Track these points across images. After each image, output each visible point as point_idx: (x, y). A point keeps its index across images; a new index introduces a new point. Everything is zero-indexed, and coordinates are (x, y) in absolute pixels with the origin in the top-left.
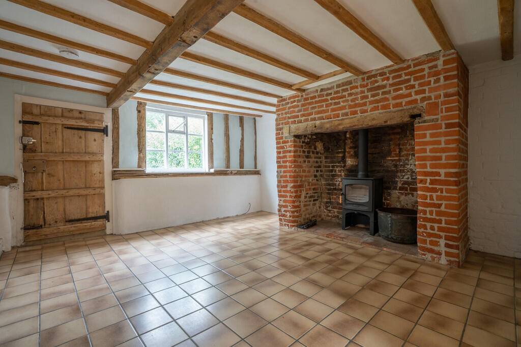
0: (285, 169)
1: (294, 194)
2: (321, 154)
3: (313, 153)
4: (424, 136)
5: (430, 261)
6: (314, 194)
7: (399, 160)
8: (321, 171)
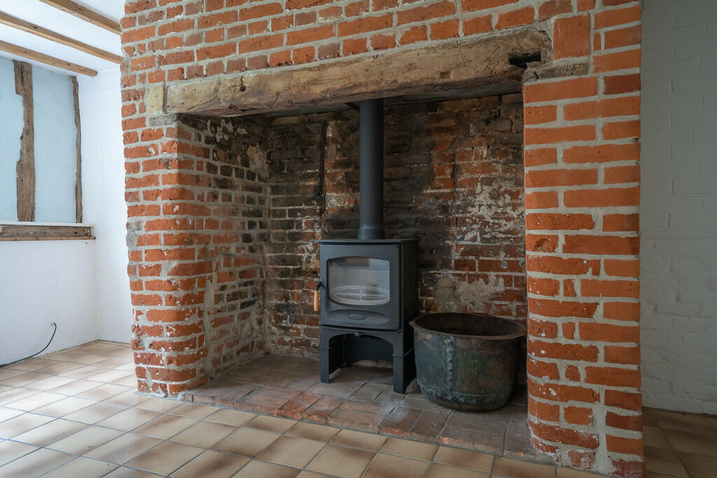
0: (154, 218)
1: (181, 293)
2: (260, 179)
3: (240, 174)
4: (550, 114)
5: (568, 467)
6: (243, 289)
7: (453, 196)
8: (262, 225)
